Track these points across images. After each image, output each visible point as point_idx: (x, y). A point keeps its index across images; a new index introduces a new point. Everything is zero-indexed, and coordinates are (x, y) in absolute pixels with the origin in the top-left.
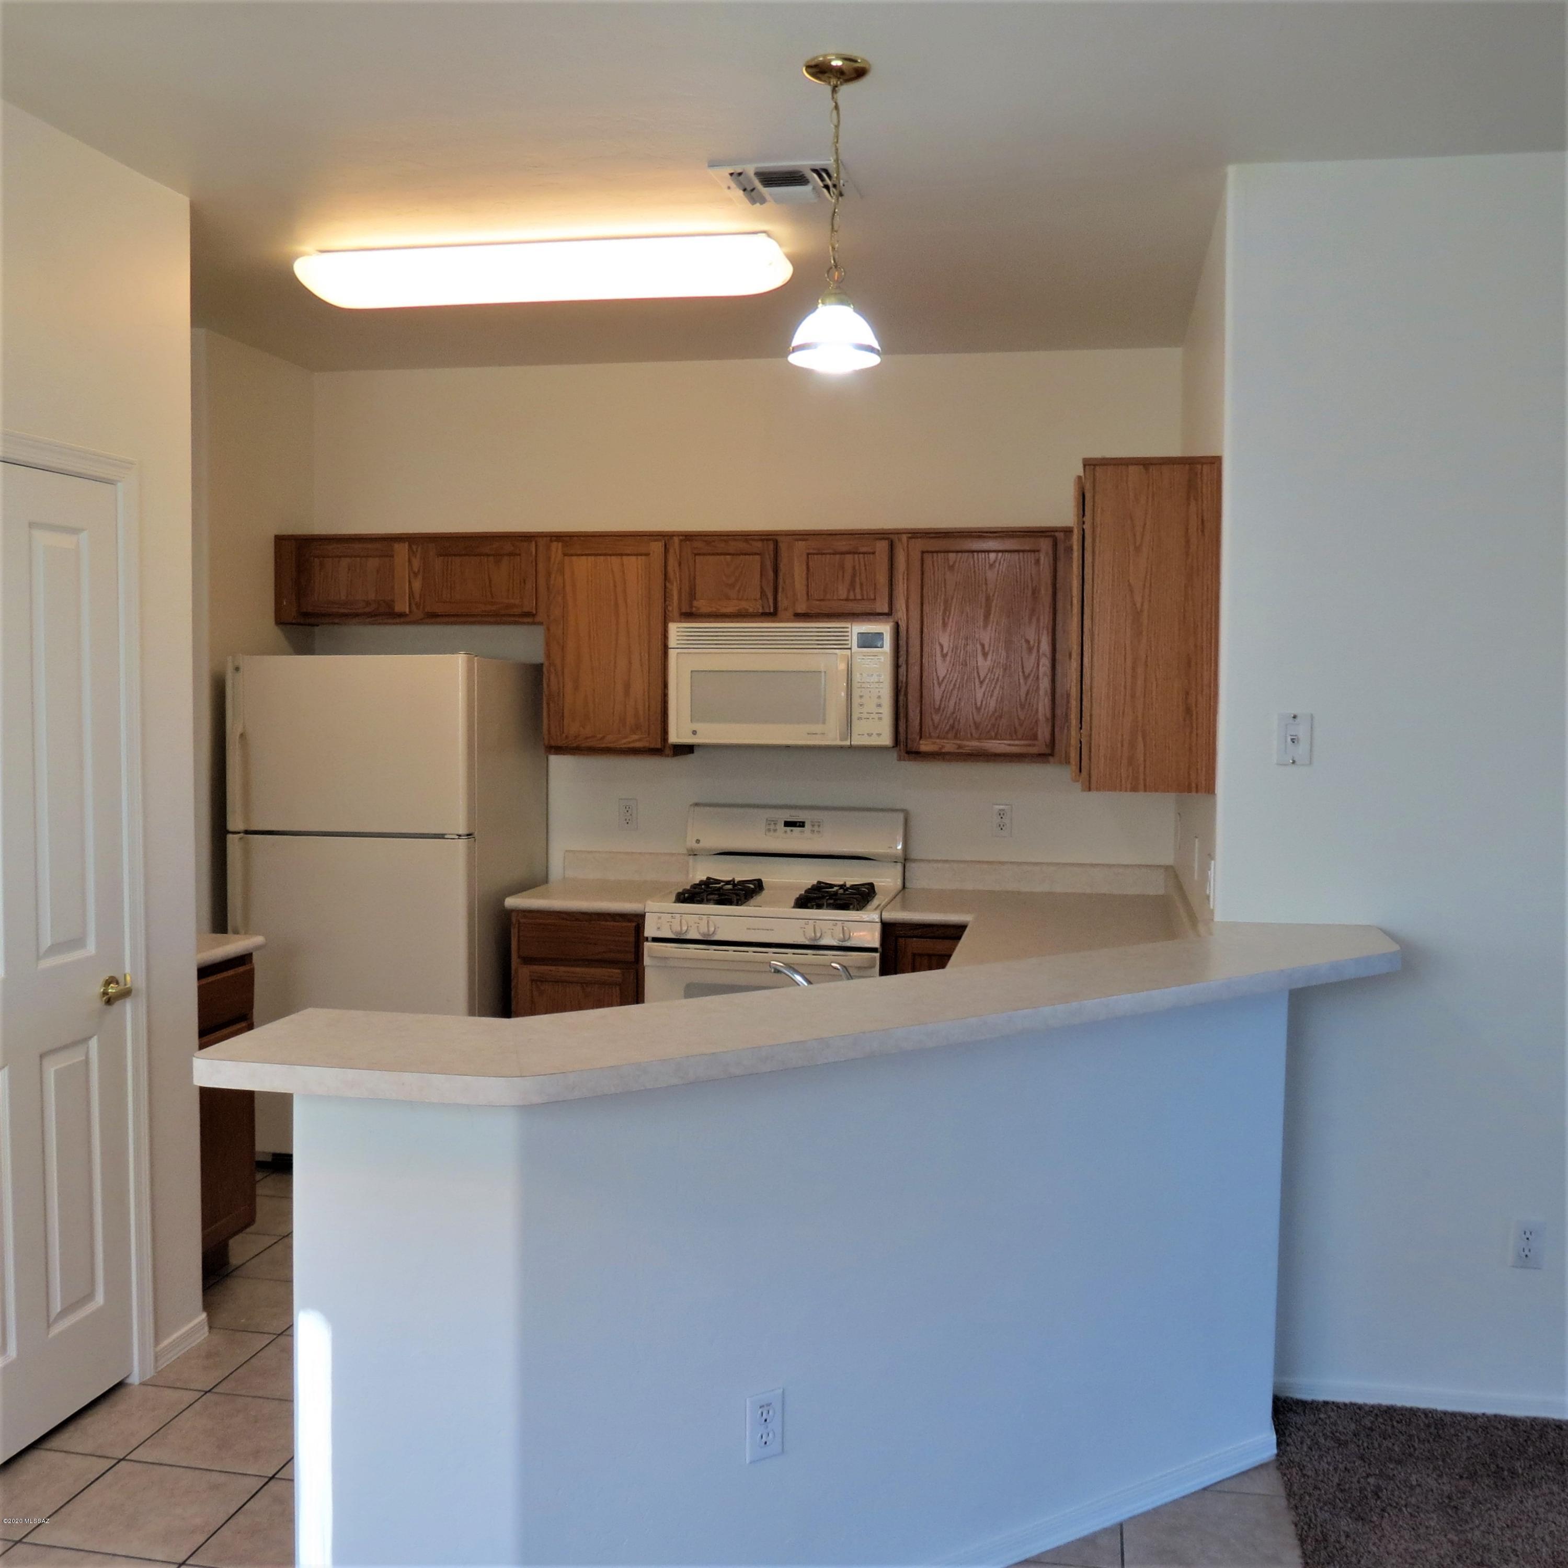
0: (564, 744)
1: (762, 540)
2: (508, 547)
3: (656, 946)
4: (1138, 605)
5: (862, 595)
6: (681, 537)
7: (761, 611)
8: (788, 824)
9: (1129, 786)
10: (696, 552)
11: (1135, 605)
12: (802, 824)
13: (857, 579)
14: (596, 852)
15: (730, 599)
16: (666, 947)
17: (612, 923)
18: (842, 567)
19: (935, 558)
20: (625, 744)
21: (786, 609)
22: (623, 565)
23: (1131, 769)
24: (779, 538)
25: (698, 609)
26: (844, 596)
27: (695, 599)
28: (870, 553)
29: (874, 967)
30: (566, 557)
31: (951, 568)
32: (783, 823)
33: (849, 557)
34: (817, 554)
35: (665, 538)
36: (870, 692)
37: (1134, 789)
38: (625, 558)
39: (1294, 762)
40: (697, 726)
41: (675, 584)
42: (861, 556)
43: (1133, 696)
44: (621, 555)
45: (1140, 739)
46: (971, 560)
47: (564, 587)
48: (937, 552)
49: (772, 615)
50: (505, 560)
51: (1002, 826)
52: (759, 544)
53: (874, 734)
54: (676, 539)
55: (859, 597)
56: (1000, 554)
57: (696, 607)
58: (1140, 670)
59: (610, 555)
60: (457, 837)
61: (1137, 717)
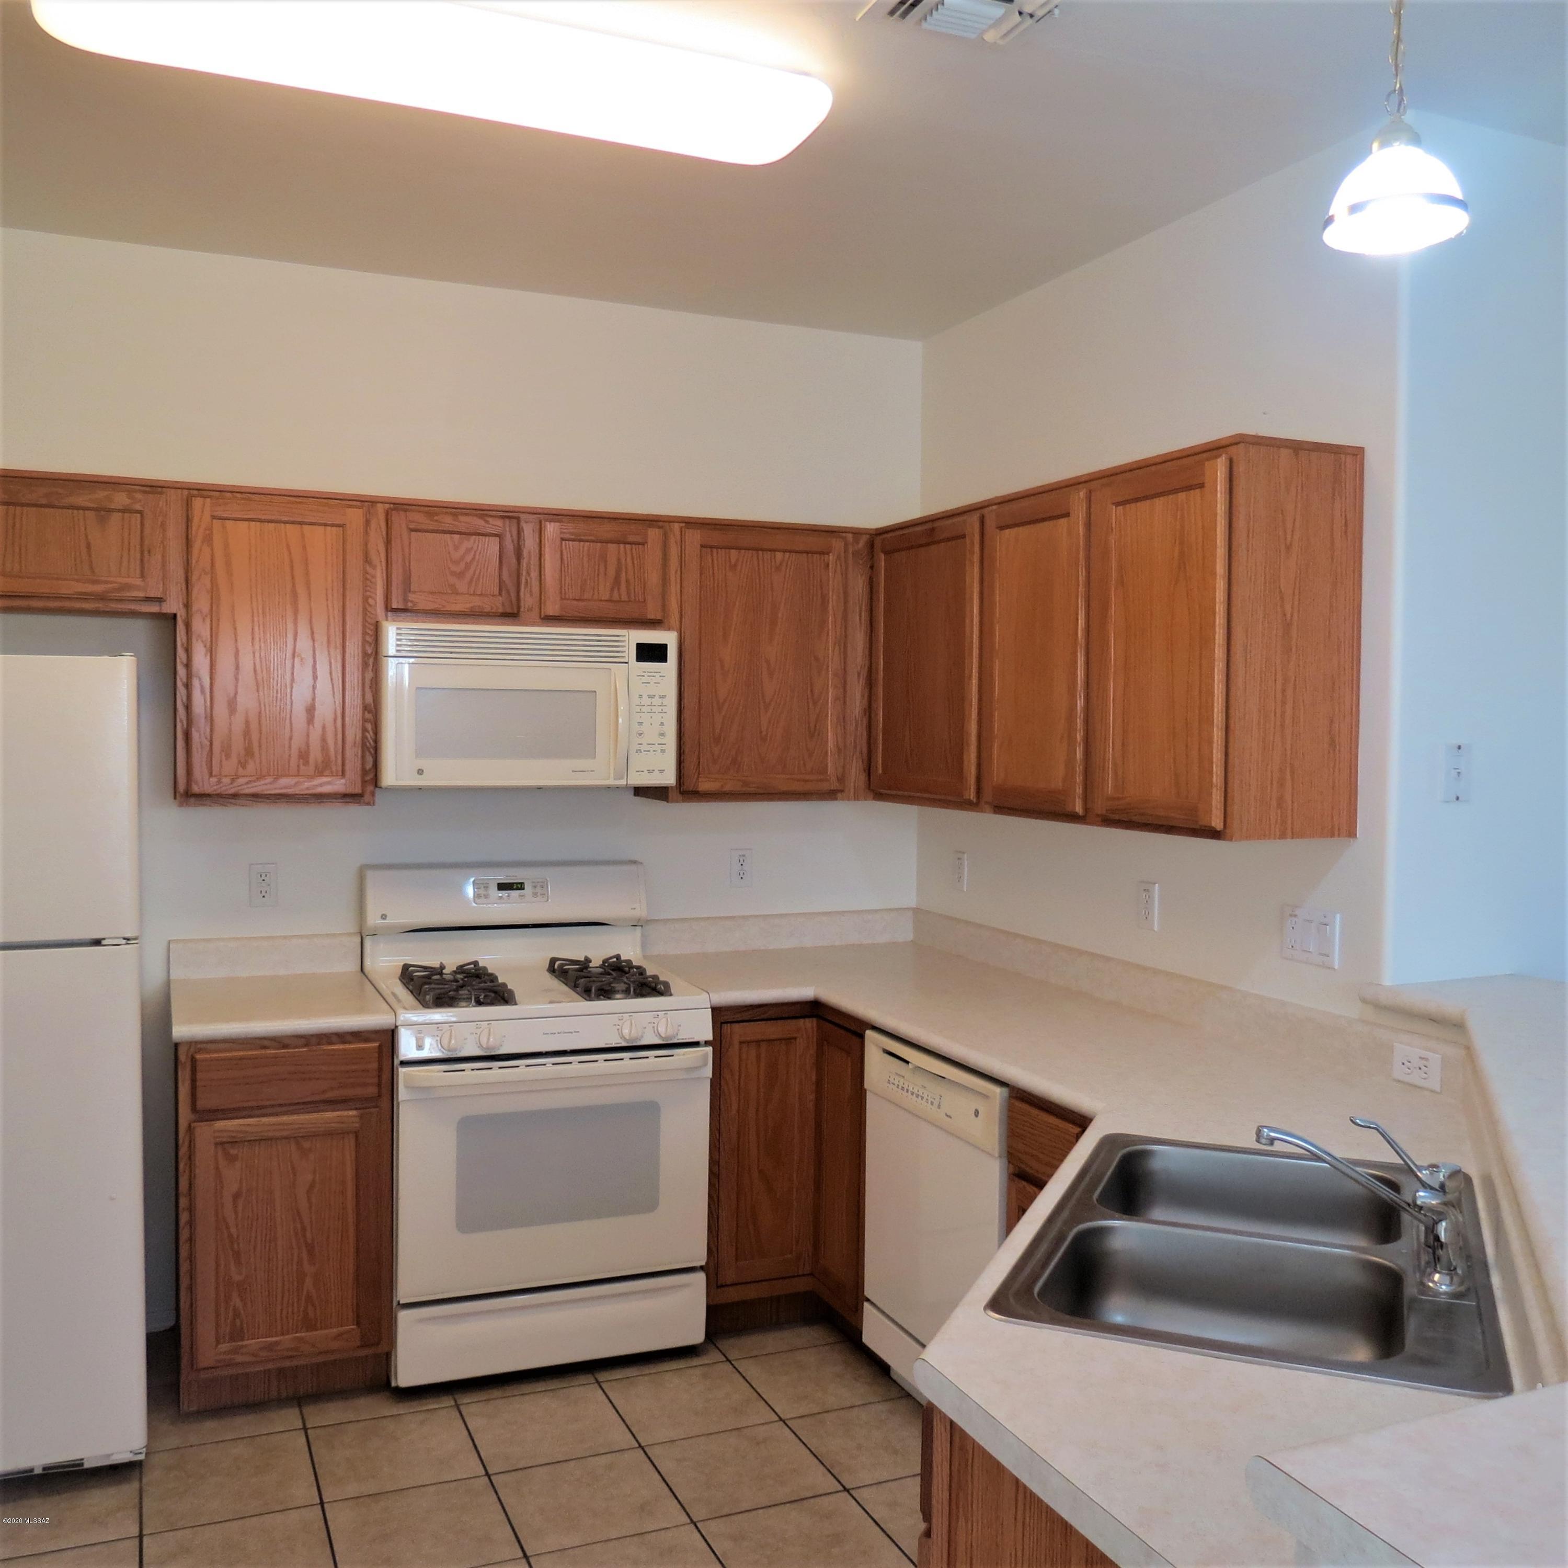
0: (215, 790)
1: (503, 517)
2: (121, 499)
3: (418, 1071)
4: (1289, 616)
5: (629, 596)
6: (387, 506)
7: (501, 610)
8: (502, 887)
9: (1278, 833)
10: (412, 526)
11: (1285, 615)
12: (520, 886)
13: (623, 575)
14: (218, 939)
15: (457, 594)
16: (428, 1071)
17: (341, 1047)
18: (603, 558)
19: (715, 555)
20: (307, 788)
21: (530, 610)
22: (303, 536)
23: (1279, 811)
24: (521, 515)
25: (415, 604)
26: (607, 597)
27: (410, 591)
28: (639, 544)
29: (706, 1064)
30: (215, 521)
31: (733, 567)
32: (496, 885)
33: (612, 547)
34: (573, 540)
35: (368, 503)
36: (651, 717)
37: (1283, 836)
38: (305, 527)
39: (1458, 798)
40: (422, 763)
41: (379, 568)
42: (628, 546)
43: (1282, 726)
44: (301, 523)
45: (1288, 777)
46: (755, 558)
47: (213, 564)
48: (717, 548)
49: (511, 615)
50: (116, 517)
51: (741, 874)
52: (499, 522)
53: (656, 770)
54: (380, 507)
55: (624, 597)
56: (787, 555)
57: (412, 602)
58: (1289, 693)
59: (286, 522)
60: (124, 942)
61: (1286, 750)
